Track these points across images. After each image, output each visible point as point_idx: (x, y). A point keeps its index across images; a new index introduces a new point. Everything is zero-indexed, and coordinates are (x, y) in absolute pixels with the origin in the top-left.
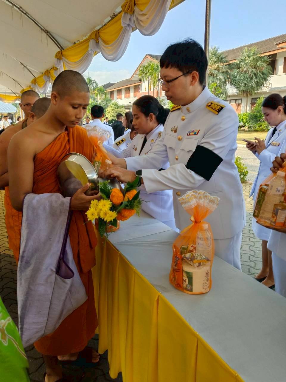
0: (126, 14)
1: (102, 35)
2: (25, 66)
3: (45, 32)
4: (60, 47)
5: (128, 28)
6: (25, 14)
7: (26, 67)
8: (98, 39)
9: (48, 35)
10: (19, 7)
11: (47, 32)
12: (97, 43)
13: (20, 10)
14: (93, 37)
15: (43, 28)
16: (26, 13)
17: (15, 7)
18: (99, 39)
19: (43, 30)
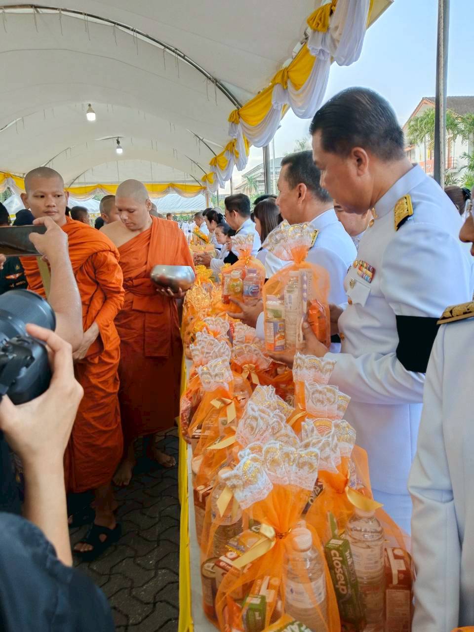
0: (317, 33)
1: (291, 74)
2: (201, 138)
3: (213, 82)
4: (236, 103)
5: (322, 58)
6: (183, 58)
7: (202, 140)
8: (286, 83)
9: (217, 85)
10: (173, 49)
11: (215, 81)
12: (285, 90)
13: (176, 53)
14: (279, 80)
15: (209, 75)
16: (185, 56)
17: (167, 50)
18: (289, 82)
19: (210, 79)
